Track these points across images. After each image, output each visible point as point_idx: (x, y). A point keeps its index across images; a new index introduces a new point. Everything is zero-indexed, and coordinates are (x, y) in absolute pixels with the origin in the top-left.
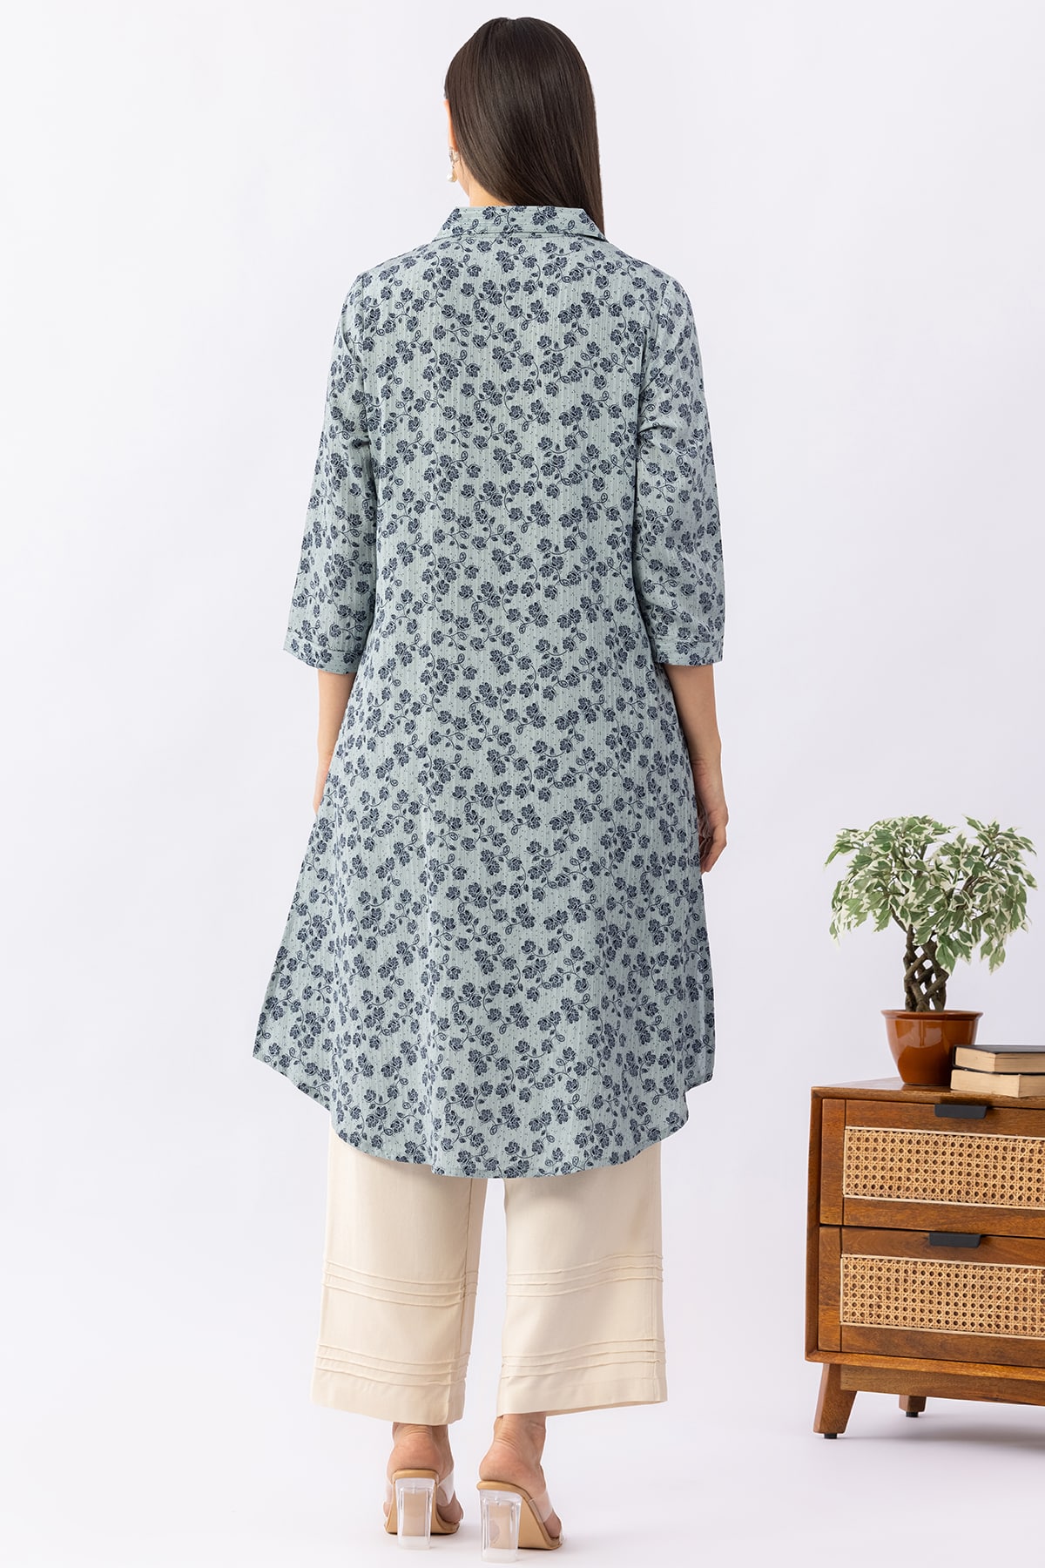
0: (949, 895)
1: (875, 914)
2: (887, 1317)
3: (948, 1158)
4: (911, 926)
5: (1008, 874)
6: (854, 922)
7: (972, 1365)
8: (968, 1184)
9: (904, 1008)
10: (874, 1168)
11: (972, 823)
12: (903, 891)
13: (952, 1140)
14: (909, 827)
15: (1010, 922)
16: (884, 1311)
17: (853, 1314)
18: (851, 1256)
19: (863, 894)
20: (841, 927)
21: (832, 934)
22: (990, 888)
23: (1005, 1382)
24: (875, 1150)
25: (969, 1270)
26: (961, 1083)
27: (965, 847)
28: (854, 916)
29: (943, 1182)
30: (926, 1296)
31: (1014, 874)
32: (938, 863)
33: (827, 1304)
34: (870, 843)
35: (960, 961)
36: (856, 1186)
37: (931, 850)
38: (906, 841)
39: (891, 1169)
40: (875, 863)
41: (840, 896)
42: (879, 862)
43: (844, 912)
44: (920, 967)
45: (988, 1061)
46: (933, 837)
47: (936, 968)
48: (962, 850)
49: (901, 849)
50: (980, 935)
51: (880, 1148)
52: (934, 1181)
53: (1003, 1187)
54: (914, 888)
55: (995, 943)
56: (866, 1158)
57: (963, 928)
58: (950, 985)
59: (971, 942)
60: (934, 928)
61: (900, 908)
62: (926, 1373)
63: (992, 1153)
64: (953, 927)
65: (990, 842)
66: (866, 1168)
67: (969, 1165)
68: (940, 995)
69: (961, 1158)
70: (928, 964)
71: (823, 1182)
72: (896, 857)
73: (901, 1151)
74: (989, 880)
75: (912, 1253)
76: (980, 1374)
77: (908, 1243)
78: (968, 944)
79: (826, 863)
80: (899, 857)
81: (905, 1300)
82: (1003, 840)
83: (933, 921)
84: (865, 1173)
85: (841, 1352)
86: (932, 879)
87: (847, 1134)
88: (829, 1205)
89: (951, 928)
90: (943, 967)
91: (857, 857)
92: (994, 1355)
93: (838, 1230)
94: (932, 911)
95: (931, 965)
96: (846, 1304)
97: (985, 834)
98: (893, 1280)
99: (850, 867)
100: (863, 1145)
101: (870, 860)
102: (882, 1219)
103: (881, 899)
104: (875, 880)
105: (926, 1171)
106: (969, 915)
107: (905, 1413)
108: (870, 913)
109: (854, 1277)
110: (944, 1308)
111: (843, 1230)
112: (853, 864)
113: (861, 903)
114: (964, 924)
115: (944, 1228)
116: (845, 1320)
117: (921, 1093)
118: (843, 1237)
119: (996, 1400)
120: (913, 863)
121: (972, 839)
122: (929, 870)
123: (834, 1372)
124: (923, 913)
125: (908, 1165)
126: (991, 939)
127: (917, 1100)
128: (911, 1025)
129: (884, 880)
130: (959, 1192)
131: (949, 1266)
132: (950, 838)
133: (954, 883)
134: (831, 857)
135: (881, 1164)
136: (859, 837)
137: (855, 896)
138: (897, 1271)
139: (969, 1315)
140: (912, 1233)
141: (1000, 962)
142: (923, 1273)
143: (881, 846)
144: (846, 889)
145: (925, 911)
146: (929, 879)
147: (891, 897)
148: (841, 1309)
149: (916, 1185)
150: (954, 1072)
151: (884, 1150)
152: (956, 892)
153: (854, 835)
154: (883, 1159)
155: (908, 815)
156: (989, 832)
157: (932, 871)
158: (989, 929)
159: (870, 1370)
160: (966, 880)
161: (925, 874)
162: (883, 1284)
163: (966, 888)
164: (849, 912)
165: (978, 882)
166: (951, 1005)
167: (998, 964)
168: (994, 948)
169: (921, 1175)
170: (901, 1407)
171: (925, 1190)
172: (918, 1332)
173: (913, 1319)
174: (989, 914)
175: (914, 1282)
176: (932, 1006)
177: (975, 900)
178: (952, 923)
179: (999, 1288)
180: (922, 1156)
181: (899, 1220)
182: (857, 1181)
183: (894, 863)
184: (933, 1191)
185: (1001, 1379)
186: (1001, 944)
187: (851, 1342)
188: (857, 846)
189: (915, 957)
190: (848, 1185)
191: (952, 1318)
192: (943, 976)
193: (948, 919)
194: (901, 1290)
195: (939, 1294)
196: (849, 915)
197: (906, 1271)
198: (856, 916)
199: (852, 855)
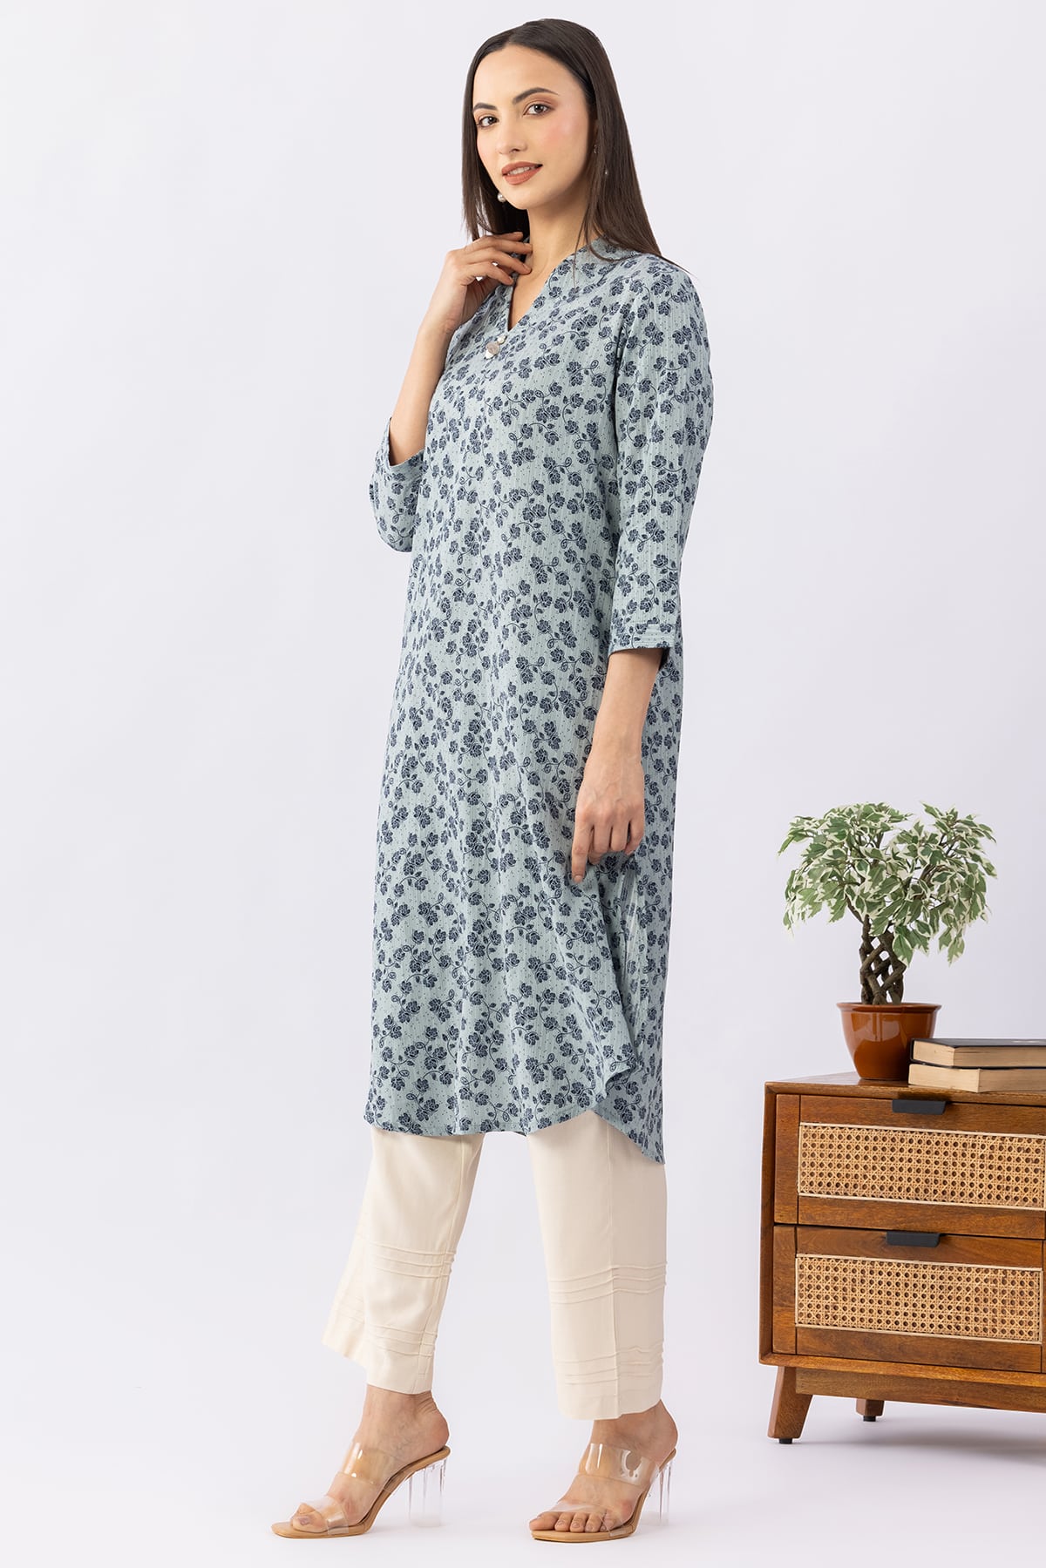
0: (906, 885)
1: (830, 904)
2: (844, 1318)
3: (906, 1155)
4: (867, 916)
5: (967, 863)
6: (809, 913)
7: (931, 1368)
8: (927, 1181)
9: (860, 1001)
10: (830, 1165)
11: (929, 810)
12: (859, 880)
13: (910, 1136)
14: (865, 815)
15: (970, 913)
16: (840, 1313)
17: (809, 1316)
18: (806, 1256)
19: (818, 884)
20: (795, 917)
21: (785, 924)
22: (949, 877)
23: (966, 1385)
24: (831, 1146)
25: (928, 1270)
26: (919, 1078)
27: (923, 835)
28: (808, 906)
29: (900, 1179)
30: (884, 1296)
31: (973, 862)
32: (895, 852)
33: (782, 1305)
34: (825, 831)
35: (918, 952)
36: (811, 1184)
37: (888, 838)
38: (862, 828)
39: (847, 1166)
40: (829, 852)
41: (794, 886)
42: (834, 851)
43: (798, 902)
44: (877, 959)
45: (946, 1055)
46: (890, 825)
47: (894, 960)
48: (920, 839)
49: (857, 837)
50: (938, 925)
51: (835, 1144)
52: (892, 1178)
53: (962, 1184)
54: (870, 878)
55: (954, 934)
56: (822, 1155)
57: (921, 918)
58: (907, 976)
59: (929, 933)
60: (890, 918)
61: (856, 898)
62: (884, 1375)
63: (951, 1149)
64: (910, 917)
65: (948, 829)
66: (821, 1165)
67: (928, 1162)
68: (897, 987)
69: (919, 1155)
70: (884, 956)
71: (777, 1179)
72: (851, 846)
73: (857, 1148)
74: (947, 868)
75: (868, 1253)
76: (940, 1377)
77: (865, 1242)
78: (926, 935)
79: (780, 852)
80: (855, 845)
81: (862, 1301)
82: (961, 828)
83: (890, 911)
84: (821, 1170)
85: (796, 1354)
86: (889, 868)
87: (802, 1131)
88: (783, 1204)
89: (908, 918)
90: (900, 959)
91: (811, 845)
92: (954, 1358)
93: (793, 1229)
94: (888, 901)
95: (888, 956)
96: (801, 1305)
97: (943, 822)
98: (849, 1280)
99: (805, 855)
100: (818, 1142)
101: (825, 849)
102: (838, 1218)
103: (837, 889)
104: (830, 869)
105: (883, 1168)
106: (927, 905)
107: (862, 1417)
108: (825, 903)
109: (810, 1277)
110: (902, 1309)
111: (798, 1229)
112: (808, 853)
113: (816, 893)
114: (922, 914)
115: (902, 1226)
116: (800, 1321)
117: (877, 1088)
118: (798, 1236)
119: (956, 1404)
120: (869, 852)
121: (930, 827)
122: (885, 859)
123: (790, 1375)
124: (880, 903)
125: (865, 1163)
126: (949, 929)
127: (873, 1095)
128: (867, 1018)
129: (839, 869)
130: (917, 1190)
131: (907, 1266)
132: (907, 826)
133: (911, 872)
134: (785, 846)
135: (837, 1161)
136: (814, 825)
137: (809, 886)
138: (854, 1271)
139: (927, 1316)
140: (868, 1232)
141: (959, 953)
142: (880, 1273)
143: (836, 833)
144: (800, 878)
145: (882, 901)
146: (886, 868)
147: (846, 886)
148: (796, 1310)
149: (873, 1182)
150: (912, 1066)
151: (839, 1147)
152: (913, 882)
153: (808, 823)
154: (839, 1156)
155: (863, 802)
156: (947, 819)
157: (888, 860)
158: (947, 919)
159: (826, 1372)
160: (923, 868)
161: (881, 862)
162: (839, 1284)
163: (923, 877)
164: (803, 902)
165: (936, 870)
166: (908, 998)
167: (957, 955)
168: (953, 938)
169: (878, 1173)
170: (858, 1411)
171: (882, 1188)
172: (876, 1334)
173: (871, 1321)
174: (947, 904)
175: (871, 1282)
176: (889, 999)
177: (932, 890)
178: (909, 913)
179: (959, 1289)
180: (880, 1153)
181: (856, 1219)
182: (812, 1179)
183: (849, 851)
184: (891, 1189)
185: (961, 1382)
186: (959, 935)
187: (807, 1345)
188: (811, 834)
189: (872, 948)
190: (803, 1183)
191: (910, 1320)
192: (900, 967)
193: (905, 908)
194: (858, 1291)
195: (897, 1294)
196: (804, 906)
197: (863, 1272)
198: (810, 906)
199: (807, 843)
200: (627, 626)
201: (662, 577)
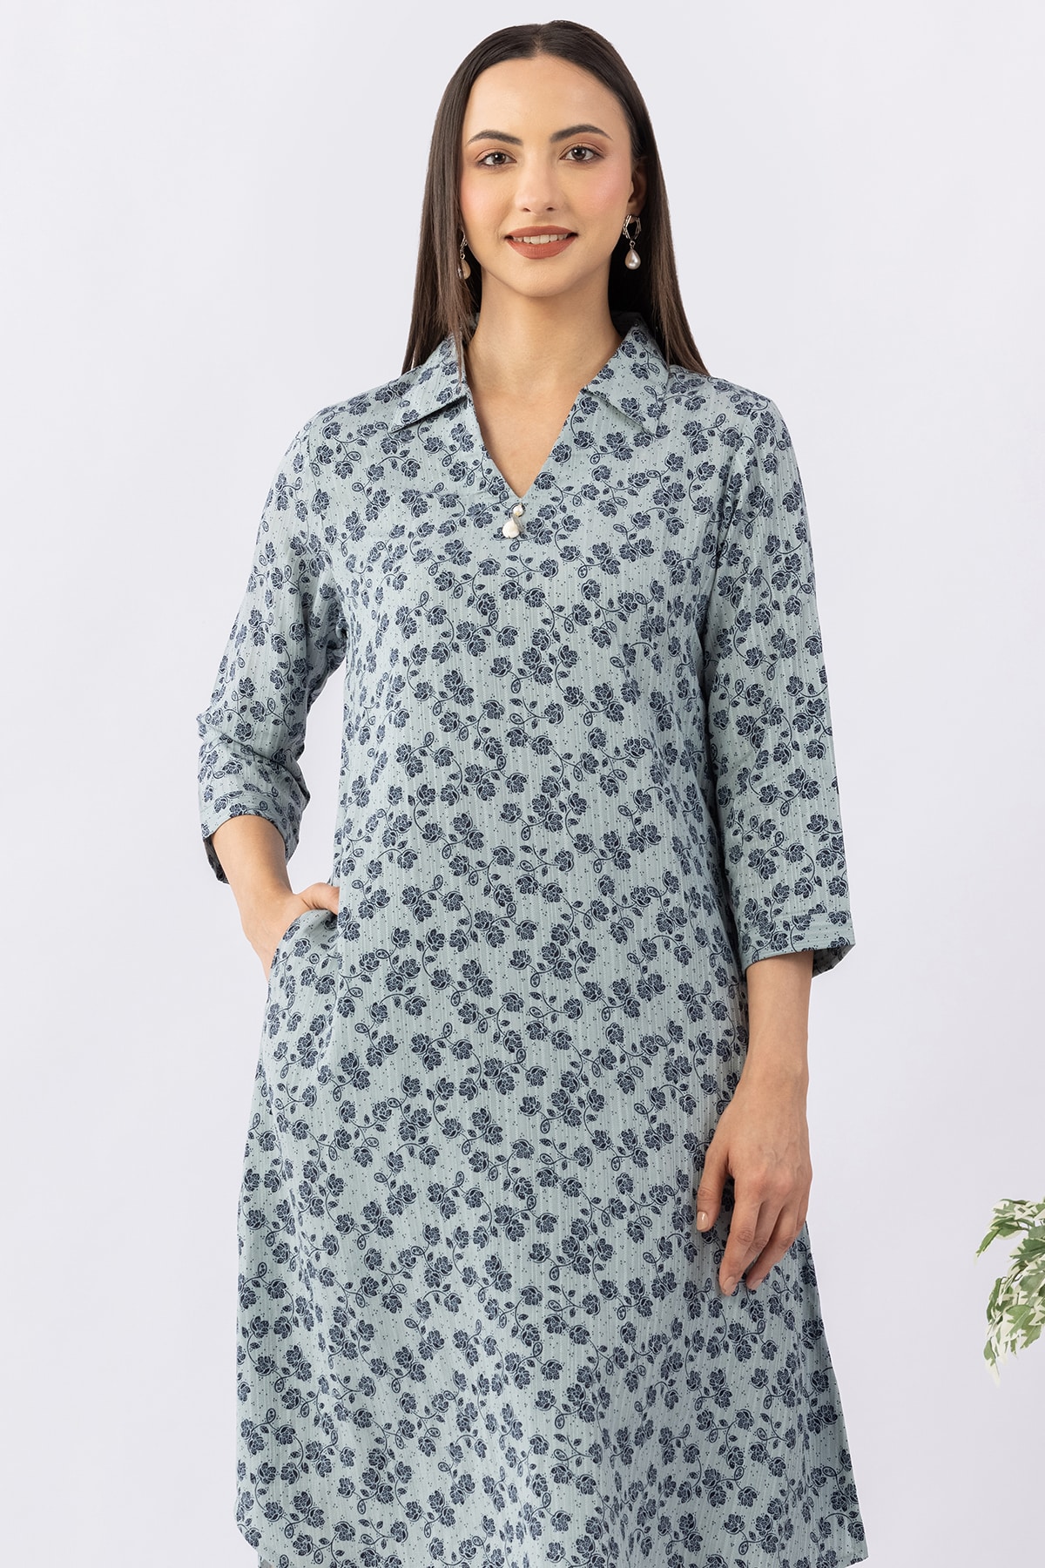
6: (1021, 1341)
19: (1035, 1298)
20: (1001, 1348)
21: (987, 1359)
28: (1020, 1332)
41: (1000, 1301)
43: (1006, 1326)
79: (979, 1252)
91: (1025, 1242)
99: (1015, 1257)
112: (1020, 1253)
113: (1032, 1312)
134: (986, 1243)
136: (1028, 1212)
137: (1022, 1302)
153: (1020, 1210)
164: (1013, 1325)
188: (1025, 1226)
196: (1013, 1331)
198: (1024, 1332)
199: (1018, 1239)
200: (779, 920)
201: (823, 845)
